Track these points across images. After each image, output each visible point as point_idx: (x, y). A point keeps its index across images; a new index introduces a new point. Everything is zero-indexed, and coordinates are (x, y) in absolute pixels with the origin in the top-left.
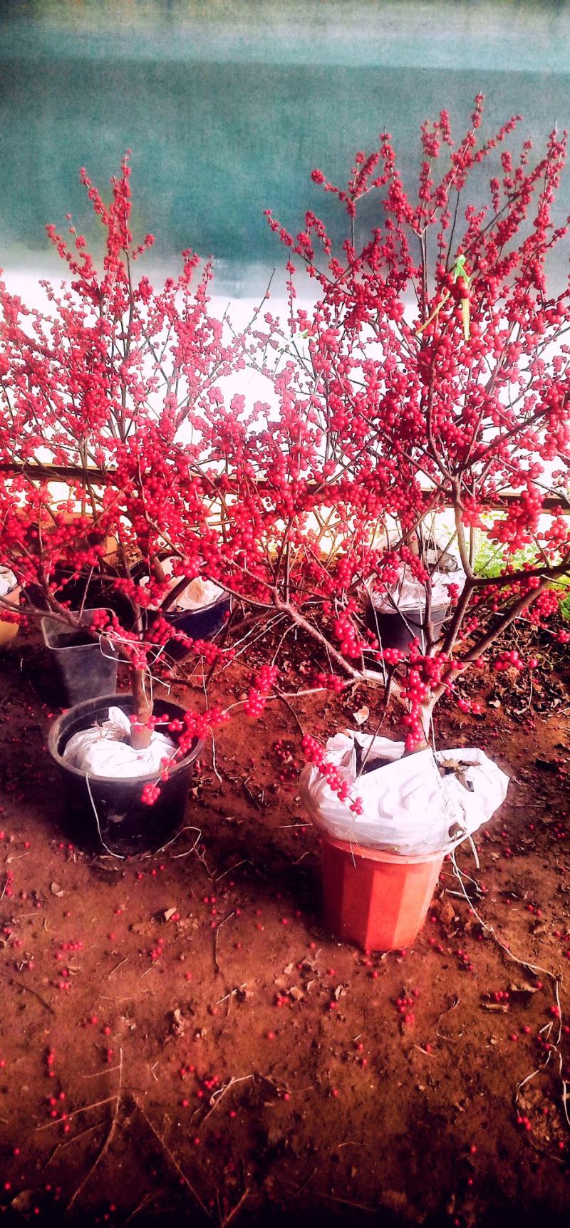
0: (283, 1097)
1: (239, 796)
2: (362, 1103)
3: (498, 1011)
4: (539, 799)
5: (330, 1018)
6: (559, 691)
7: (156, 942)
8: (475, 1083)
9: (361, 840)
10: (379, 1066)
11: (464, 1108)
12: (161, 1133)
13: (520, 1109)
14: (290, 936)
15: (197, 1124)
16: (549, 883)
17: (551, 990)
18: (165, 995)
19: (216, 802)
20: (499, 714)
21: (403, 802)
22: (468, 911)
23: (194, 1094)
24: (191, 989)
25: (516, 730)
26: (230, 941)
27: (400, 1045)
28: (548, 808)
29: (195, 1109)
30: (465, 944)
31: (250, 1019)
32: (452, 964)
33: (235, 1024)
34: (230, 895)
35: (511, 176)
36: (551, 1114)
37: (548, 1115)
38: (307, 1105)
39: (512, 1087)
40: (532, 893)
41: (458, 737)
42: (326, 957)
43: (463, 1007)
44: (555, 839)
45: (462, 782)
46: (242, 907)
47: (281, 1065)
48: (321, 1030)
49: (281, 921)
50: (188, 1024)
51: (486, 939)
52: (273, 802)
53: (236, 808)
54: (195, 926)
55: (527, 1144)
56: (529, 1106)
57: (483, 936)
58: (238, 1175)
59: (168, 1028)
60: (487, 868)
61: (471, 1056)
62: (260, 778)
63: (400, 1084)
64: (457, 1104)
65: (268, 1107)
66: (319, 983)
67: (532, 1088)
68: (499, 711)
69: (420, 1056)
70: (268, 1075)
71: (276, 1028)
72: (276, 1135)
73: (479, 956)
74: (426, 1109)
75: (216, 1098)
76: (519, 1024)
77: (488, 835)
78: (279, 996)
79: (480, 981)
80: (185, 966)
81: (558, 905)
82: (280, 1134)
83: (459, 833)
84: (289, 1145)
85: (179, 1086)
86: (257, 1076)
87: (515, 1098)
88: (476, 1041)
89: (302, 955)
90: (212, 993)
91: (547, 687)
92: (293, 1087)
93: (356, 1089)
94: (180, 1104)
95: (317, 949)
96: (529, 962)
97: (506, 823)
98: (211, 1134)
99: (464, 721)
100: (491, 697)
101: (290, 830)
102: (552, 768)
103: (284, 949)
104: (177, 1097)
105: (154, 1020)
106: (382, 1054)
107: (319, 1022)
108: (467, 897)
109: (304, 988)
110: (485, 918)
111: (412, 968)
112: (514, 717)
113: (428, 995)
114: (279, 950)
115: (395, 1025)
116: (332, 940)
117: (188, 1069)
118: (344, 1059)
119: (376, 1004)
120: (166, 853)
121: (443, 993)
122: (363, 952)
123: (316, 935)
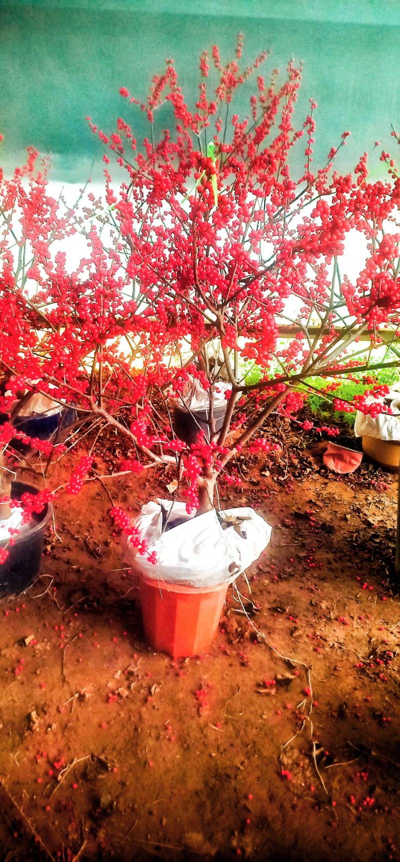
0: (112, 770)
1: (82, 550)
2: (170, 770)
3: (268, 695)
4: (297, 540)
5: (147, 709)
6: (310, 463)
7: (19, 662)
8: (251, 749)
9: (166, 578)
10: (183, 741)
11: (244, 767)
12: (20, 805)
13: (284, 764)
14: (119, 650)
15: (48, 796)
16: (304, 600)
17: (305, 676)
18: (25, 701)
19: (65, 555)
20: (268, 481)
21: (196, 549)
22: (247, 623)
23: (47, 773)
24: (45, 694)
25: (281, 491)
26: (75, 657)
27: (198, 725)
28: (303, 546)
29: (47, 784)
30: (245, 647)
31: (89, 714)
32: (236, 663)
33: (78, 719)
34: (74, 623)
35: (263, 94)
36: (306, 767)
37: (303, 767)
38: (130, 774)
39: (278, 748)
40: (292, 607)
41: (241, 498)
42: (145, 664)
43: (244, 693)
44: (308, 568)
45: (238, 532)
46: (84, 632)
47: (111, 746)
48: (141, 718)
49: (112, 640)
50: (42, 721)
51: (259, 643)
52: (107, 553)
53: (79, 559)
54: (48, 648)
55: (288, 789)
56: (290, 762)
57: (257, 640)
58: (79, 832)
59: (27, 725)
60: (261, 591)
61: (248, 729)
62: (98, 536)
63: (198, 753)
64: (239, 765)
65: (101, 779)
66: (140, 683)
67: (292, 748)
68: (268, 478)
69: (213, 732)
70: (101, 754)
71: (108, 719)
72: (107, 799)
73: (255, 655)
74: (217, 770)
75: (62, 775)
76: (283, 702)
77: (261, 568)
78: (110, 695)
79: (255, 673)
80: (40, 678)
81: (309, 615)
82: (109, 797)
83: (236, 569)
84: (116, 806)
85: (35, 769)
86: (93, 756)
87: (279, 757)
88: (253, 718)
89: (128, 664)
90: (61, 697)
91: (301, 461)
92: (120, 762)
93: (166, 759)
94: (36, 781)
95: (138, 659)
96: (290, 657)
97: (274, 558)
98: (59, 802)
99: (245, 486)
100: (263, 469)
101: (120, 573)
102: (305, 517)
103: (114, 660)
104: (33, 776)
105: (16, 720)
106: (186, 731)
107: (140, 713)
108: (246, 613)
109: (129, 687)
110: (259, 627)
111: (207, 668)
112: (279, 483)
113: (218, 687)
114: (110, 661)
115: (194, 710)
116: (149, 651)
117: (42, 755)
118: (158, 738)
119: (181, 695)
120: (27, 595)
121: (229, 684)
122: (172, 658)
123: (138, 648)
